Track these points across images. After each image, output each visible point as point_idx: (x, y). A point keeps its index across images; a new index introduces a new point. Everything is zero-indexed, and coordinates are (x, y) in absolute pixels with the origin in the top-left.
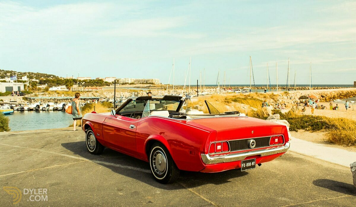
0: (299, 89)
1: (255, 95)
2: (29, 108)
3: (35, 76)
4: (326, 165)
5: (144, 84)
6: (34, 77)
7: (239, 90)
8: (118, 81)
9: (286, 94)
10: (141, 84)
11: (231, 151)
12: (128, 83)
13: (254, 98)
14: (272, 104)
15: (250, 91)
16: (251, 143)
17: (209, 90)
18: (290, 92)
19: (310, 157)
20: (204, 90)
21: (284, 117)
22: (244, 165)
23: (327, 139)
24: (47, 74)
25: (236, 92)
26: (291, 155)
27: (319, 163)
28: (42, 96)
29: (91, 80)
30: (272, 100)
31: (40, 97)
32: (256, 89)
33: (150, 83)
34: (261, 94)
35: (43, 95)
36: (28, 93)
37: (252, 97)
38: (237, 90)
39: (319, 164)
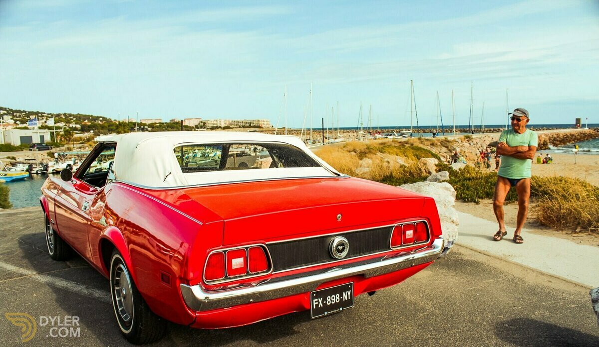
0: (490, 131)
1: (416, 142)
2: (55, 170)
3: (74, 119)
4: (531, 280)
5: (246, 127)
6: (72, 121)
7: (394, 135)
8: (205, 123)
9: (468, 139)
10: (241, 127)
11: (275, 270)
12: (220, 127)
13: (414, 145)
14: (445, 154)
15: (411, 135)
16: (335, 245)
17: (346, 135)
18: (474, 136)
19: (498, 258)
20: (339, 134)
21: (456, 176)
22: (320, 301)
23: (533, 217)
24: (94, 115)
25: (389, 137)
26: (460, 254)
27: (517, 273)
28: (79, 150)
29: (163, 124)
30: (444, 149)
31: (75, 151)
32: (422, 132)
33: (255, 127)
34: (427, 140)
35: (80, 148)
36: (57, 145)
37: (412, 145)
38: (391, 135)
39: (518, 276)
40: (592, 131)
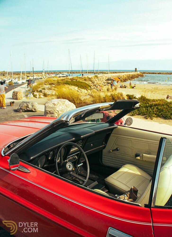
9: (97, 77)
38: (58, 75)
40: (141, 73)
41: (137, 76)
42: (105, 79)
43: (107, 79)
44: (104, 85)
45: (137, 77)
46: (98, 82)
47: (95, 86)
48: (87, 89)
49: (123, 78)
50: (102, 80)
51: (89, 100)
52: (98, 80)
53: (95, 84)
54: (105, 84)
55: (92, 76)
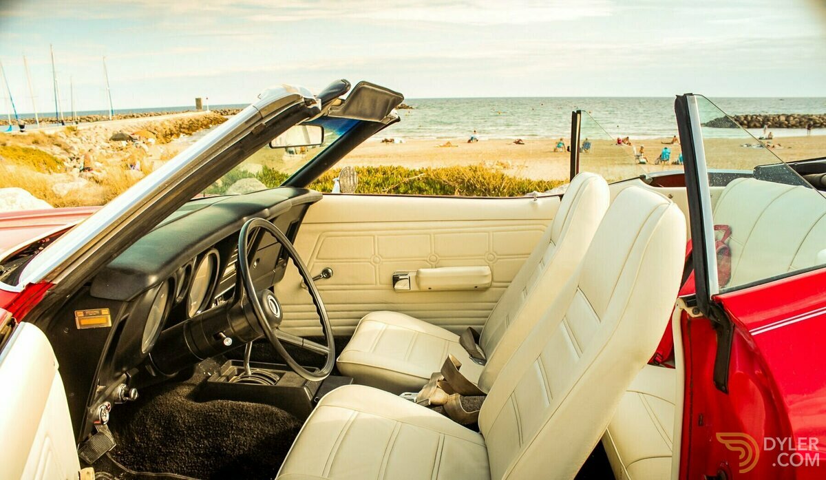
9: (74, 132)
18: (79, 127)
40: (215, 114)
41: (205, 122)
42: (105, 138)
43: (110, 135)
44: (105, 154)
45: (205, 126)
46: (84, 148)
47: (75, 160)
48: (51, 170)
49: (161, 131)
50: (94, 140)
51: (86, 194)
52: (82, 140)
53: (76, 153)
54: (109, 151)
55: (58, 130)
